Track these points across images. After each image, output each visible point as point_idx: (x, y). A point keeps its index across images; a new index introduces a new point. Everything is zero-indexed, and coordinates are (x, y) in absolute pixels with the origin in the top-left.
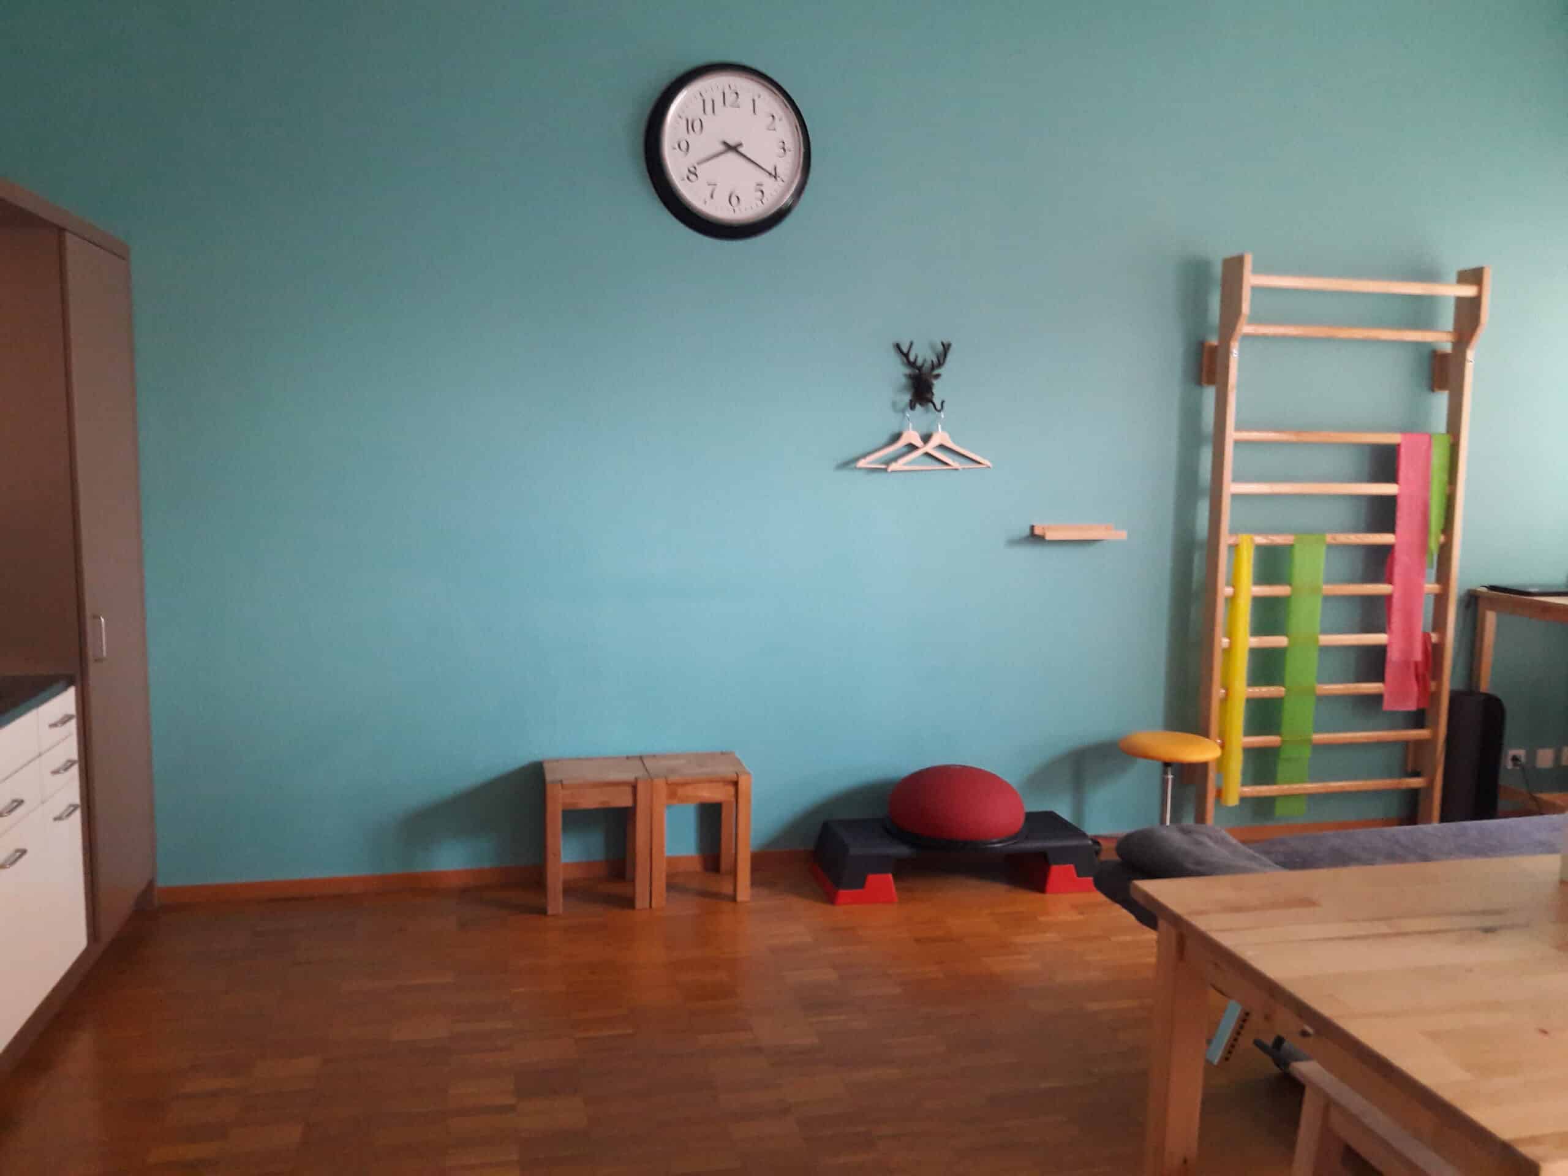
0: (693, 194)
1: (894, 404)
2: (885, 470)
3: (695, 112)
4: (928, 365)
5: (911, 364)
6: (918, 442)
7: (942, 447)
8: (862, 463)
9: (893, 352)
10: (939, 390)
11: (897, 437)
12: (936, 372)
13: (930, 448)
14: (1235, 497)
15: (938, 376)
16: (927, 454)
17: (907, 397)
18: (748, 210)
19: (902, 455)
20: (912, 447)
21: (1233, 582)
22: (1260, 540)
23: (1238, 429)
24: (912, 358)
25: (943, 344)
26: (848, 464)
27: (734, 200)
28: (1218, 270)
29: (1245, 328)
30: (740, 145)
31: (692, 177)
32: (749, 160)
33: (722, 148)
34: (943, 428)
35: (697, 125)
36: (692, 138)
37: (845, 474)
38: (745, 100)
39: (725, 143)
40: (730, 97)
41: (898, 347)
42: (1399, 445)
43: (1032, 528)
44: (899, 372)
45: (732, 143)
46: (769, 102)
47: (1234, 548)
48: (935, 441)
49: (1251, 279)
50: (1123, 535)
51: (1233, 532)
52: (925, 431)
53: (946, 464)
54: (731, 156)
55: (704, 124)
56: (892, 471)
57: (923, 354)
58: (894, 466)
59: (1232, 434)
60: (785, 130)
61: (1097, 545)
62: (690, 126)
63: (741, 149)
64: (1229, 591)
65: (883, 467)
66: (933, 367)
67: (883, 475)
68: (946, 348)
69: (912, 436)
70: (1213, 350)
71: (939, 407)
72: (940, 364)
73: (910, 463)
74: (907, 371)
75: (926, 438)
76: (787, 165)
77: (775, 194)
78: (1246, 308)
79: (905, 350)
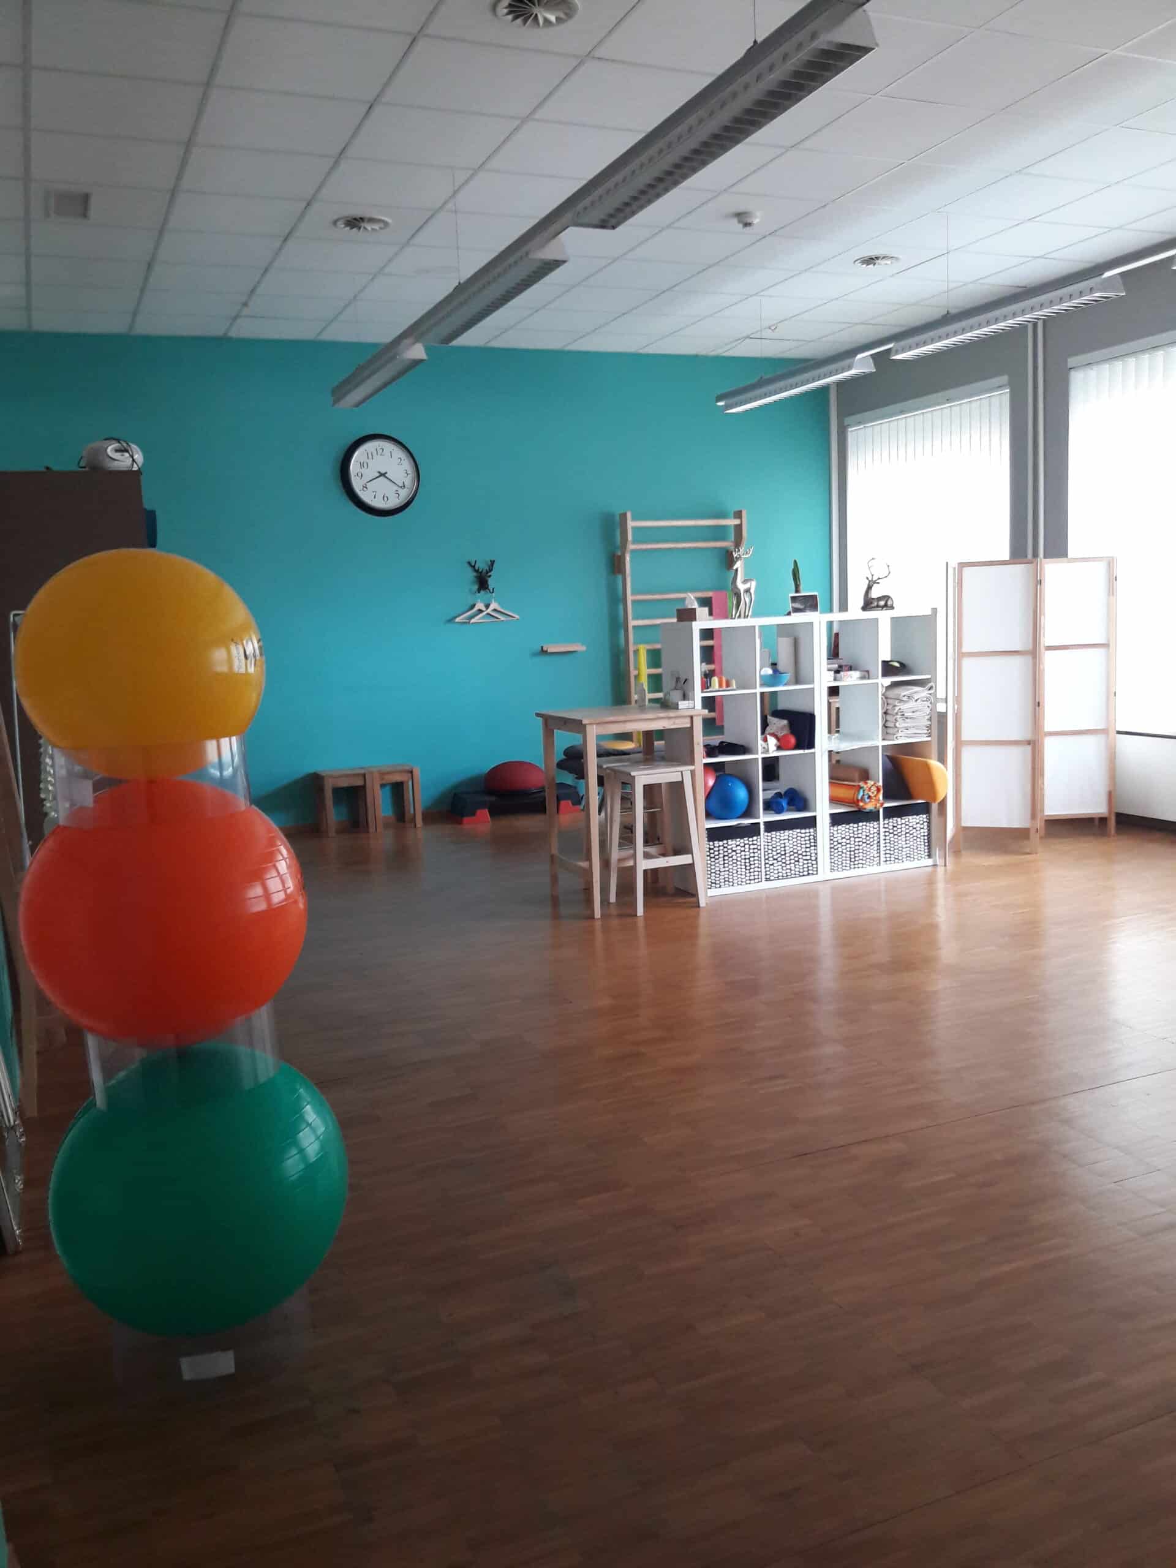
0: (366, 497)
1: (470, 590)
2: (469, 623)
3: (364, 459)
4: (484, 571)
5: (477, 571)
6: (484, 609)
7: (495, 610)
8: (457, 620)
9: (467, 565)
10: (491, 583)
11: (473, 606)
12: (489, 574)
13: (489, 611)
14: (634, 627)
15: (490, 576)
16: (488, 614)
17: (476, 587)
18: (393, 503)
19: (477, 615)
20: (480, 611)
21: (637, 668)
22: (649, 647)
23: (633, 594)
24: (477, 568)
25: (491, 561)
26: (451, 620)
27: (386, 499)
28: (618, 518)
29: (631, 546)
30: (386, 473)
31: (365, 489)
32: (390, 480)
33: (378, 475)
34: (495, 601)
35: (365, 465)
36: (363, 471)
37: (449, 625)
38: (387, 452)
39: (379, 472)
40: (380, 451)
41: (469, 563)
42: (711, 598)
43: (542, 647)
44: (471, 575)
45: (383, 472)
46: (398, 452)
47: (636, 652)
48: (492, 607)
49: (631, 524)
50: (584, 648)
51: (635, 643)
52: (487, 602)
53: (497, 618)
54: (382, 478)
55: (369, 465)
56: (472, 623)
57: (482, 566)
58: (473, 621)
59: (630, 598)
60: (407, 465)
61: (574, 654)
62: (362, 465)
63: (387, 475)
64: (636, 672)
65: (468, 621)
66: (487, 573)
67: (468, 625)
68: (493, 562)
69: (480, 606)
70: (619, 557)
71: (492, 591)
72: (491, 570)
73: (480, 619)
74: (475, 574)
75: (487, 606)
76: (409, 481)
77: (405, 495)
78: (630, 538)
79: (473, 564)
